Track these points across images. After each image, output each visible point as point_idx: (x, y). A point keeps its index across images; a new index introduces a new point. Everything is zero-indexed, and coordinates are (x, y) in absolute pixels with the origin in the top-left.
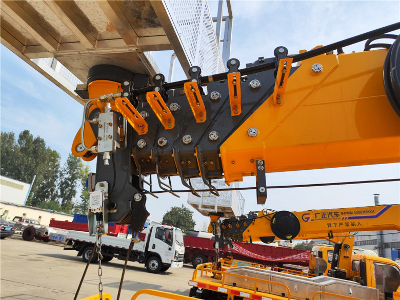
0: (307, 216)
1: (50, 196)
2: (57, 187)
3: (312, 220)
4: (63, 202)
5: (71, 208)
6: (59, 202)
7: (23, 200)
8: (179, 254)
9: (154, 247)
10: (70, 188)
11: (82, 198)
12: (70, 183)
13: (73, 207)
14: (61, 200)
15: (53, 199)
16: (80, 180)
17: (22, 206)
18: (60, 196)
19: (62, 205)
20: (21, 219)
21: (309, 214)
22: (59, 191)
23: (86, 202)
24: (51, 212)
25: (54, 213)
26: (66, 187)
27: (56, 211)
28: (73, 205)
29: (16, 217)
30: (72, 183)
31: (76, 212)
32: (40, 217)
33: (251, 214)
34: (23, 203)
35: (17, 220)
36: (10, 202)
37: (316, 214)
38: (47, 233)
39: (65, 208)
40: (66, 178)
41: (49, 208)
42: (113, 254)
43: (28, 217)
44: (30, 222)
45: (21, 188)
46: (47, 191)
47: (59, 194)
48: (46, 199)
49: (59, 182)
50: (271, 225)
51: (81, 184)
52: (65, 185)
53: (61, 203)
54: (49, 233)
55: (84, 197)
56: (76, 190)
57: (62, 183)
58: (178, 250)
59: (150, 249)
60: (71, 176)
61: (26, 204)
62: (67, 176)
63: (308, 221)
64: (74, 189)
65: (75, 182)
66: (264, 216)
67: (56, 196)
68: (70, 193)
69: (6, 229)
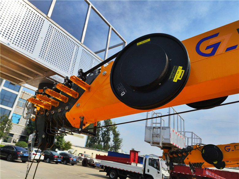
0: (228, 148)
1: (97, 142)
2: (100, 136)
3: (232, 151)
4: (104, 144)
5: (108, 148)
6: (102, 145)
7: (84, 144)
8: (165, 176)
9: (148, 171)
10: (107, 136)
11: (114, 142)
12: (106, 133)
13: (109, 147)
14: (103, 143)
15: (99, 143)
16: (112, 131)
17: (84, 148)
18: (102, 141)
19: (104, 146)
20: (82, 155)
21: (229, 146)
22: (102, 138)
23: (116, 144)
24: (98, 151)
25: (99, 151)
26: (105, 136)
27: (100, 150)
28: (109, 146)
29: (80, 154)
30: (108, 133)
31: (111, 150)
32: (92, 154)
33: (189, 147)
34: (84, 146)
35: (80, 155)
36: (78, 145)
37: (235, 146)
38: (93, 162)
39: (105, 148)
40: (104, 131)
41: (97, 148)
42: (127, 175)
43: (86, 153)
44: (86, 156)
45: (83, 137)
46: (96, 139)
47: (102, 140)
48: (95, 143)
49: (101, 133)
50: (202, 155)
51: (112, 133)
52: (104, 135)
53: (103, 145)
54: (94, 162)
55: (114, 141)
56: (110, 137)
57: (103, 134)
58: (164, 173)
59: (146, 172)
60: (107, 130)
61: (86, 146)
62: (105, 129)
63: (230, 151)
64: (109, 137)
65: (109, 133)
66: (197, 148)
67: (100, 141)
68: (107, 139)
69: (74, 160)
